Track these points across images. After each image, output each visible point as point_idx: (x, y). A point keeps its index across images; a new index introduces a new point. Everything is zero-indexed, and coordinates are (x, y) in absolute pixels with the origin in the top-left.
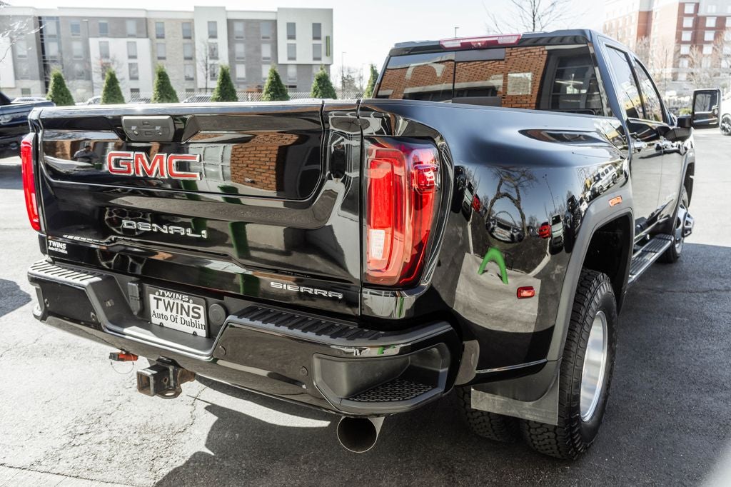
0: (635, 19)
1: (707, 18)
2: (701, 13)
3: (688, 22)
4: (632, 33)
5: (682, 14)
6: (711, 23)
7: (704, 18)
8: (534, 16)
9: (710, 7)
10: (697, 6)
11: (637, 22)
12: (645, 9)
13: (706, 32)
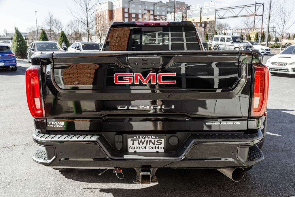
0: (107, 12)
1: (132, 14)
2: (130, 12)
3: (126, 15)
4: (107, 18)
5: (124, 12)
6: (134, 16)
7: (131, 14)
8: (87, 10)
9: (133, 10)
10: (129, 9)
11: (108, 14)
12: (111, 9)
13: (133, 19)
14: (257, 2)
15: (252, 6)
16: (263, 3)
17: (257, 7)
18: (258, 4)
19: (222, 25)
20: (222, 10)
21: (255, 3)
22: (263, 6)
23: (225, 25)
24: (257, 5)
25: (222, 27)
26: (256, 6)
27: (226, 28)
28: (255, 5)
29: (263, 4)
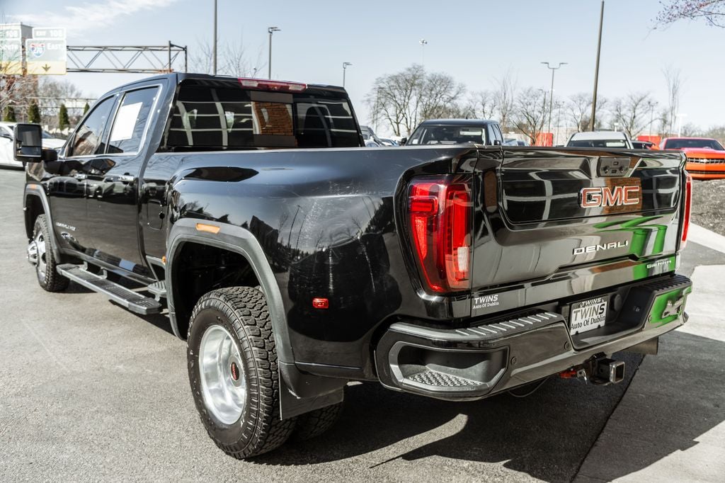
14: (172, 43)
15: (161, 50)
16: (184, 47)
17: (173, 54)
18: (175, 48)
19: (59, 88)
20: (82, 50)
21: (168, 44)
22: (184, 52)
23: (64, 87)
24: (172, 48)
25: (59, 92)
26: (170, 50)
27: (69, 94)
28: (167, 49)
29: (185, 49)
